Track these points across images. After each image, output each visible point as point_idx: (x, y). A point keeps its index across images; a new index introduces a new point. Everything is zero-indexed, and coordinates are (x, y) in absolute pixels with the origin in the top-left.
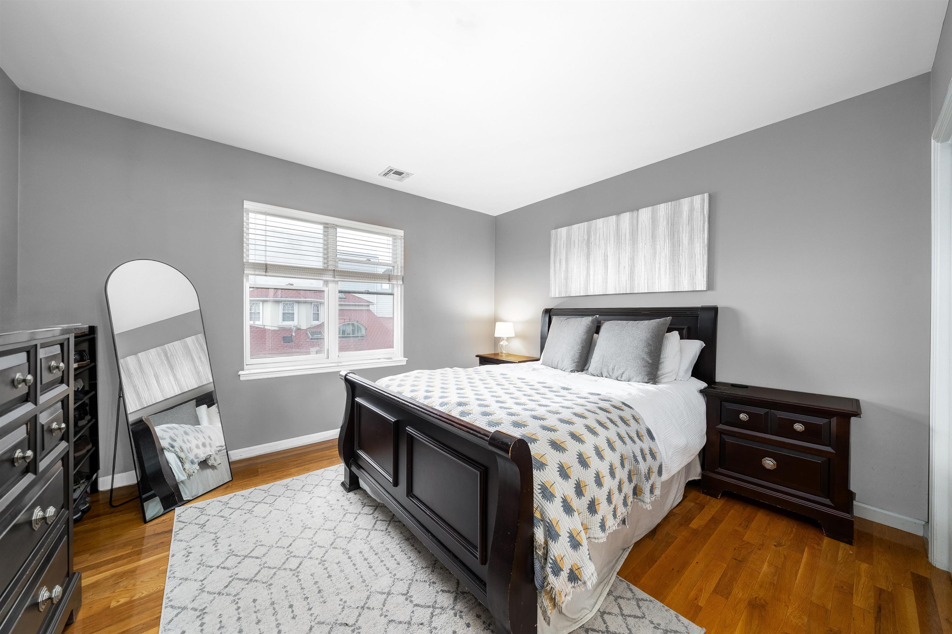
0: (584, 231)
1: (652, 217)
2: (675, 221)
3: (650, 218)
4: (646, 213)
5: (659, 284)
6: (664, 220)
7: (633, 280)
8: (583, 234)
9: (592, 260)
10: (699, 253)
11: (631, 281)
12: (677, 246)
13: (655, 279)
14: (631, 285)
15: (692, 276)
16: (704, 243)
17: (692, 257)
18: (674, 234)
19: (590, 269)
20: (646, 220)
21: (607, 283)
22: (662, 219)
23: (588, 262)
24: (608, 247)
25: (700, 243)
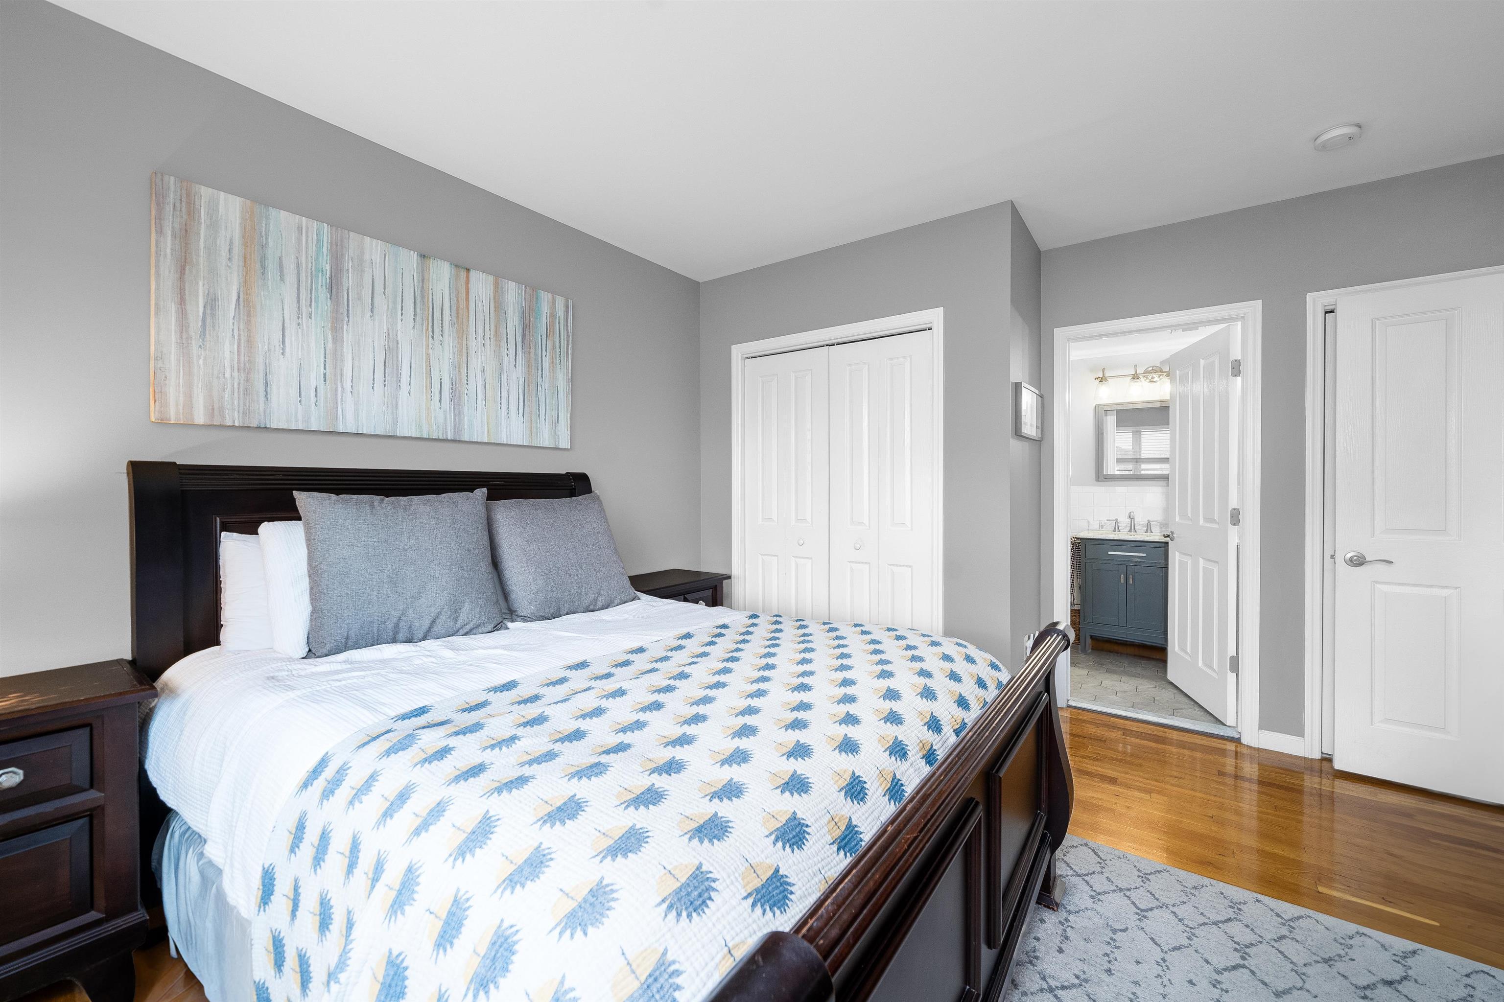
0: (319, 247)
1: (495, 298)
2: (531, 323)
3: (492, 299)
4: (484, 283)
5: (508, 429)
6: (514, 312)
7: (459, 413)
8: (317, 254)
9: (348, 337)
10: (562, 390)
11: (455, 415)
12: (533, 367)
13: (501, 418)
14: (455, 424)
15: (554, 424)
16: (569, 376)
17: (554, 393)
18: (530, 345)
19: (342, 361)
20: (484, 296)
21: (397, 408)
22: (511, 309)
23: (337, 340)
24: (399, 321)
25: (564, 375)
